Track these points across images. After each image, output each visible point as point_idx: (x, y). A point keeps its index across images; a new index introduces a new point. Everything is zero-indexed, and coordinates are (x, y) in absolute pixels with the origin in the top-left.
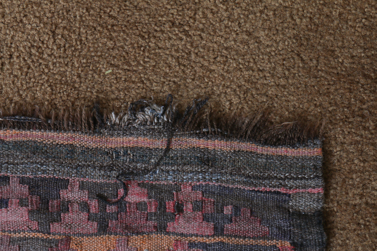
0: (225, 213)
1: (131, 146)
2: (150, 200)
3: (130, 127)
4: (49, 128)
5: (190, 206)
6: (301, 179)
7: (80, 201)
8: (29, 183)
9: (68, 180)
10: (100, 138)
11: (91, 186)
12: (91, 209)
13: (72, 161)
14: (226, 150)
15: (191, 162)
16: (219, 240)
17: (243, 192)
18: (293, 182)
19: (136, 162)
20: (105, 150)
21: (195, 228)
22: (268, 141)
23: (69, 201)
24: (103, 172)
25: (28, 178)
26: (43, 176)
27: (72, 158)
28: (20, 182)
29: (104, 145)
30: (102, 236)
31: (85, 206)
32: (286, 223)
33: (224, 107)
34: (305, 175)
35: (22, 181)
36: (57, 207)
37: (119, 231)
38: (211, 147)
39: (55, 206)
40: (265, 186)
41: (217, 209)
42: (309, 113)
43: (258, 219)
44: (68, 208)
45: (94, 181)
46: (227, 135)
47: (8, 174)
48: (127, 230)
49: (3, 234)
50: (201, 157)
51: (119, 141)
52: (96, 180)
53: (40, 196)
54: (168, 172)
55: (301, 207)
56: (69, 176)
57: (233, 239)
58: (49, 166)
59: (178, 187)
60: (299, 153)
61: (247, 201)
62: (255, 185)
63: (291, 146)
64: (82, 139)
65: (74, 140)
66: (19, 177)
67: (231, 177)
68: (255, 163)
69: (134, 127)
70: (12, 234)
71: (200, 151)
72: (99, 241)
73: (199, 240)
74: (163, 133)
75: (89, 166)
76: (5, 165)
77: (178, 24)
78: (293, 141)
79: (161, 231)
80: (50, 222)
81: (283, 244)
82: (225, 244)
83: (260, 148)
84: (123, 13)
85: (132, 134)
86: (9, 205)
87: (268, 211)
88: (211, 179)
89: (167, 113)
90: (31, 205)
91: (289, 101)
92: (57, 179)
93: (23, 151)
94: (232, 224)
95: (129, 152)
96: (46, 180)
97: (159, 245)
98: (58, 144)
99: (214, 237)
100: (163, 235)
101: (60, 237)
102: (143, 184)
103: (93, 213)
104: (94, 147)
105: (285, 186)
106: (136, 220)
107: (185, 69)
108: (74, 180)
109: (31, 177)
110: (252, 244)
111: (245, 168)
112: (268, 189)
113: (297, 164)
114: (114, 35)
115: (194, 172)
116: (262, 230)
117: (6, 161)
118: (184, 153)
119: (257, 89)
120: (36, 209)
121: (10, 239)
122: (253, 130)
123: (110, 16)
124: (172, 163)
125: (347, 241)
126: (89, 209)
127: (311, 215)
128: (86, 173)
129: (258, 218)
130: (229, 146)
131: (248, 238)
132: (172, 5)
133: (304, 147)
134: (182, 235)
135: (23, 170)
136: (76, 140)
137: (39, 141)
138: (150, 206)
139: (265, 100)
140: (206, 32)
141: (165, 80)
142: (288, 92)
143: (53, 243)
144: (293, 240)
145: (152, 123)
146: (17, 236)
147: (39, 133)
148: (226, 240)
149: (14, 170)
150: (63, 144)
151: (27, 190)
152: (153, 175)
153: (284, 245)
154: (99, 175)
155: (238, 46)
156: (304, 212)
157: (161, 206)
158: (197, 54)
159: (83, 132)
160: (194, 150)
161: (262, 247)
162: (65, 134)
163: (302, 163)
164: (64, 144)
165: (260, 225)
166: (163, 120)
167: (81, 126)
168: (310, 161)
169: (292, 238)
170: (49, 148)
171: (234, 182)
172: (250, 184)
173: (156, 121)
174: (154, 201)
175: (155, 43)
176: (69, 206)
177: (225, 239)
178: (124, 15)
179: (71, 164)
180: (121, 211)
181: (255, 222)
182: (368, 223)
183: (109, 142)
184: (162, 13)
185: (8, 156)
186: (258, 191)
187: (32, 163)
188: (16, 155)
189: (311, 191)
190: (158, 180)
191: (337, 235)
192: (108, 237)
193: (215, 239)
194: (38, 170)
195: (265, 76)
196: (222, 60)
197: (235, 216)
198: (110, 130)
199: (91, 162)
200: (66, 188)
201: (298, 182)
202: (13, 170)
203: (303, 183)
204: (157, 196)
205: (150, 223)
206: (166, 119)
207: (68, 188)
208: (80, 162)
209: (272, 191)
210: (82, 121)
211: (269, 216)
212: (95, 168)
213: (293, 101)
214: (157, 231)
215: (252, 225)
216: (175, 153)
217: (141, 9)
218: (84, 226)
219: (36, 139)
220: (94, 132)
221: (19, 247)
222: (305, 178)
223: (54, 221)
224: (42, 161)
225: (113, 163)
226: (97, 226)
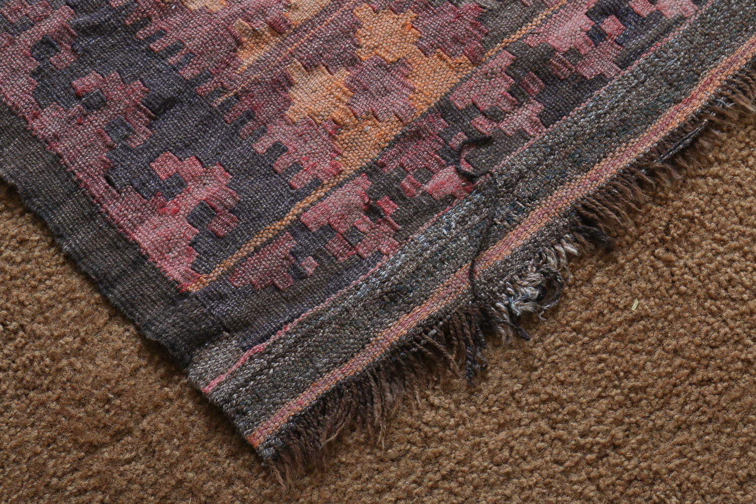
0: (311, 258)
1: (510, 233)
2: (420, 192)
3: (535, 255)
4: (638, 165)
5: (363, 227)
6: (247, 382)
7: (508, 117)
8: (591, 82)
9: (547, 127)
10: (560, 209)
11: (511, 144)
12: (483, 119)
13: (566, 153)
14: (381, 332)
15: (412, 278)
16: (286, 218)
17: (310, 303)
18: (254, 368)
19: (484, 219)
20: (539, 200)
21: (331, 205)
22: (336, 395)
23: (521, 105)
24: (513, 171)
25: (599, 88)
26: (583, 106)
27: (570, 156)
28: (604, 75)
29: (545, 204)
30: (438, 99)
31: (494, 116)
32: (219, 312)
33: (437, 393)
34: (247, 390)
35: (601, 79)
36: (528, 86)
37: (422, 122)
38: (404, 318)
39: (531, 86)
40: (287, 333)
41: (325, 253)
42: (312, 486)
43: (259, 287)
44: (513, 95)
45: (513, 153)
46: (399, 353)
47: (627, 71)
48: (414, 132)
49: (560, 4)
50: (406, 294)
51: (532, 226)
52: (512, 156)
53: (562, 81)
54: (431, 242)
55: (217, 350)
56: (550, 132)
57: (270, 235)
58: (588, 122)
59: (400, 238)
60: (280, 415)
61: (294, 297)
62: (302, 324)
63: (300, 415)
64: (581, 187)
65: (589, 178)
66: (612, 79)
67: (343, 307)
68: (329, 350)
69: (530, 260)
70: (550, 13)
71: (413, 302)
72: (435, 91)
73: (313, 196)
74: (485, 284)
75: (539, 164)
76: (643, 78)
77: (608, 451)
78: (303, 424)
79: (370, 167)
80: (517, 59)
81: (198, 283)
82: (274, 221)
83: (340, 377)
84: (697, 400)
85: (524, 248)
86: (587, 38)
87: (256, 309)
88: (367, 283)
89: (505, 315)
90: (561, 60)
91: (356, 479)
92: (562, 116)
93: (639, 111)
94: (288, 251)
95: (506, 223)
96: (574, 103)
97: (357, 150)
98: (605, 157)
99: (297, 215)
100: (364, 164)
101: (488, 56)
102: (449, 202)
103: (476, 117)
104: (556, 192)
105: (261, 355)
106: (415, 154)
107: (538, 399)
108: (540, 133)
109: (596, 92)
110: (239, 249)
111: (336, 332)
112: (281, 333)
113: (271, 397)
114: (678, 361)
115: (398, 270)
116: (243, 277)
117: (646, 83)
118: (432, 280)
119: (415, 457)
120: (549, 60)
121: (546, 4)
122: (370, 391)
123: (710, 381)
124: (436, 255)
125: (115, 362)
126: (486, 117)
127: (194, 350)
128: (533, 153)
129: (262, 288)
130: (381, 341)
131: (253, 253)
132: (642, 470)
133: (281, 430)
134: (340, 185)
135: (614, 92)
136: (587, 180)
137: (632, 140)
138: (413, 184)
139: (390, 451)
140: (558, 475)
141: (550, 360)
142: (368, 490)
143: (490, 42)
144: (190, 298)
145: (513, 282)
146: (540, 15)
147: (641, 149)
148: (277, 225)
149: (625, 82)
150: (599, 162)
151: (585, 75)
152: (447, 223)
153: (195, 283)
154: (514, 165)
155: (496, 495)
156: (206, 348)
157: (400, 197)
158: (543, 434)
159: (589, 196)
160: (423, 296)
161: (223, 258)
162: (608, 175)
163: (264, 404)
164: (597, 164)
165: (251, 282)
166: (501, 300)
167: (599, 201)
168: (255, 416)
169: (194, 299)
170: (611, 144)
171: (334, 304)
172: (310, 319)
173: (509, 289)
174: (414, 195)
175: (613, 397)
176: (514, 99)
177: (280, 225)
178: (693, 398)
179: (564, 147)
180: (444, 147)
181: (261, 279)
182: (107, 407)
183: (543, 214)
184: (644, 447)
185: (651, 91)
186: (291, 321)
187: (612, 109)
188: (641, 100)
189: (220, 378)
190: (434, 224)
191: (136, 358)
192: (429, 104)
193: (294, 214)
194: (596, 106)
195: (419, 485)
196: (500, 455)
197: (293, 264)
198: (557, 230)
199: (542, 171)
200: (539, 116)
201: (248, 373)
202: (627, 80)
203: (240, 378)
204: (416, 203)
205: (392, 166)
206: (499, 304)
207: (537, 116)
208: (555, 159)
209: (273, 336)
210: (605, 206)
211: (249, 302)
212: (529, 168)
213: (350, 485)
214: (375, 163)
215: (260, 272)
216: (444, 272)
217: (679, 428)
218: (472, 92)
219: (637, 140)
220: (576, 208)
221: (526, 5)
222: (243, 386)
223: (514, 64)
224: (602, 121)
225: (512, 193)
226: (455, 105)
